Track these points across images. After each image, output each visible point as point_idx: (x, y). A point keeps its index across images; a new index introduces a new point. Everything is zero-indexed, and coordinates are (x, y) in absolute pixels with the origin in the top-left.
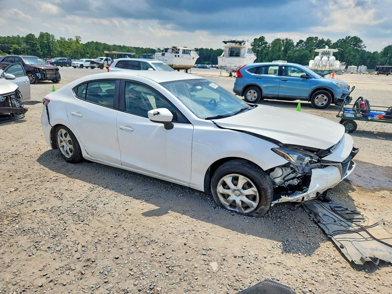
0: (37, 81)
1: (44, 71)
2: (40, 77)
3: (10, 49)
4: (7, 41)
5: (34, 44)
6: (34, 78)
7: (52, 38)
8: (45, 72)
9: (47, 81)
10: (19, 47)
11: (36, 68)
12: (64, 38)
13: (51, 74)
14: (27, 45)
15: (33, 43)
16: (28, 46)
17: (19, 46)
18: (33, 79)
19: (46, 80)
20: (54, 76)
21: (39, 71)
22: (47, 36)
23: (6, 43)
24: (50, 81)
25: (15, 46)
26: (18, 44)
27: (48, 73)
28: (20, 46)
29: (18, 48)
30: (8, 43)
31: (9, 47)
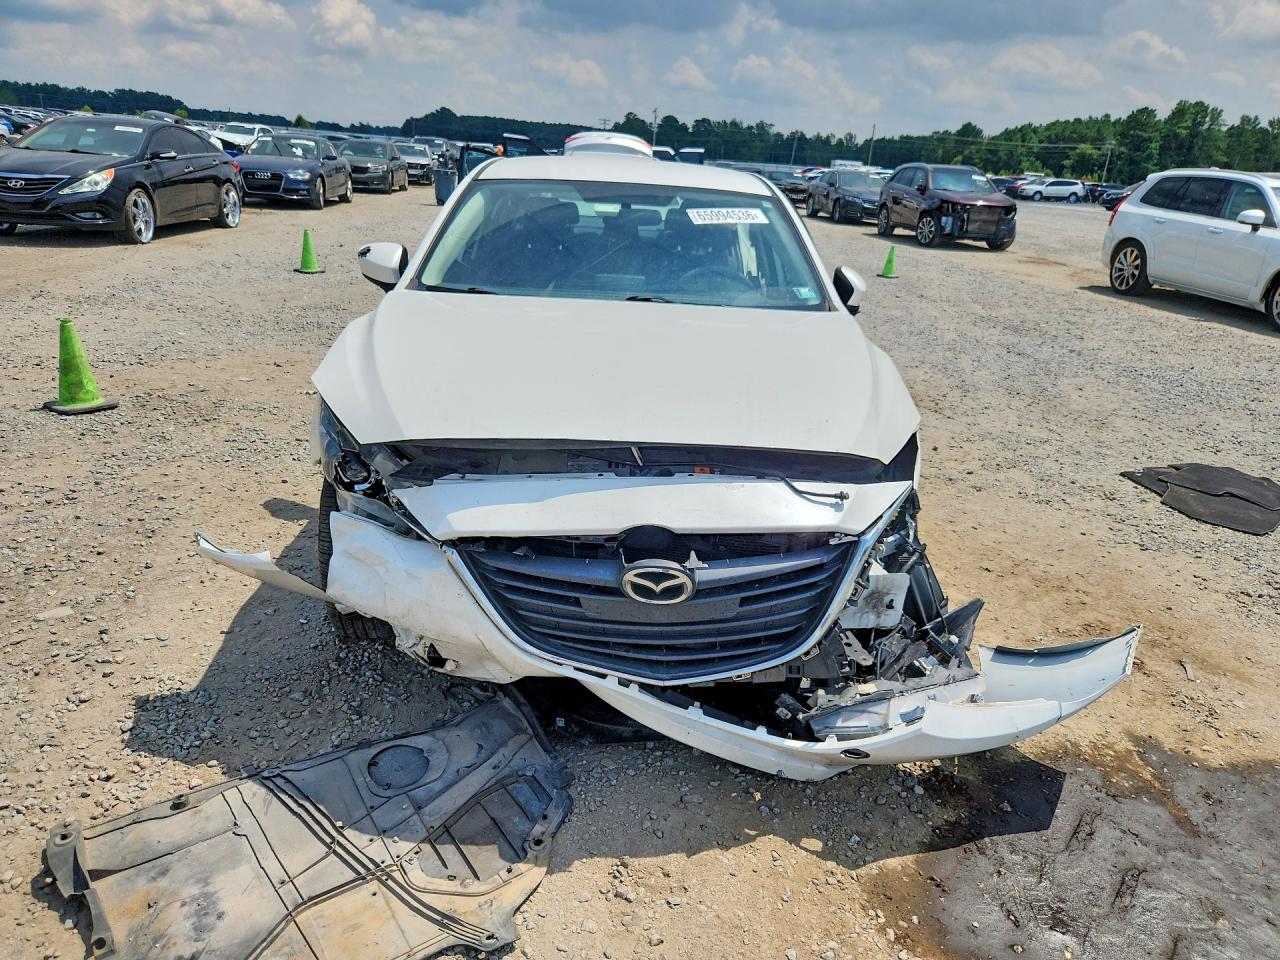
0: (937, 240)
1: (966, 211)
2: (948, 230)
3: (1068, 158)
4: (1067, 133)
5: (1143, 141)
6: (933, 229)
7: (1211, 119)
8: (965, 216)
9: (966, 242)
10: (1094, 151)
11: (947, 202)
12: (1256, 118)
13: (985, 222)
14: (1121, 144)
15: (1141, 136)
16: (1123, 149)
17: (1095, 148)
18: (931, 232)
19: (963, 238)
20: (993, 228)
21: (954, 210)
22: (1198, 113)
23: (1063, 140)
24: (984, 244)
25: (1086, 148)
26: (1097, 142)
27: (977, 218)
28: (1099, 149)
29: (1090, 155)
30: (1070, 139)
31: (1067, 151)
